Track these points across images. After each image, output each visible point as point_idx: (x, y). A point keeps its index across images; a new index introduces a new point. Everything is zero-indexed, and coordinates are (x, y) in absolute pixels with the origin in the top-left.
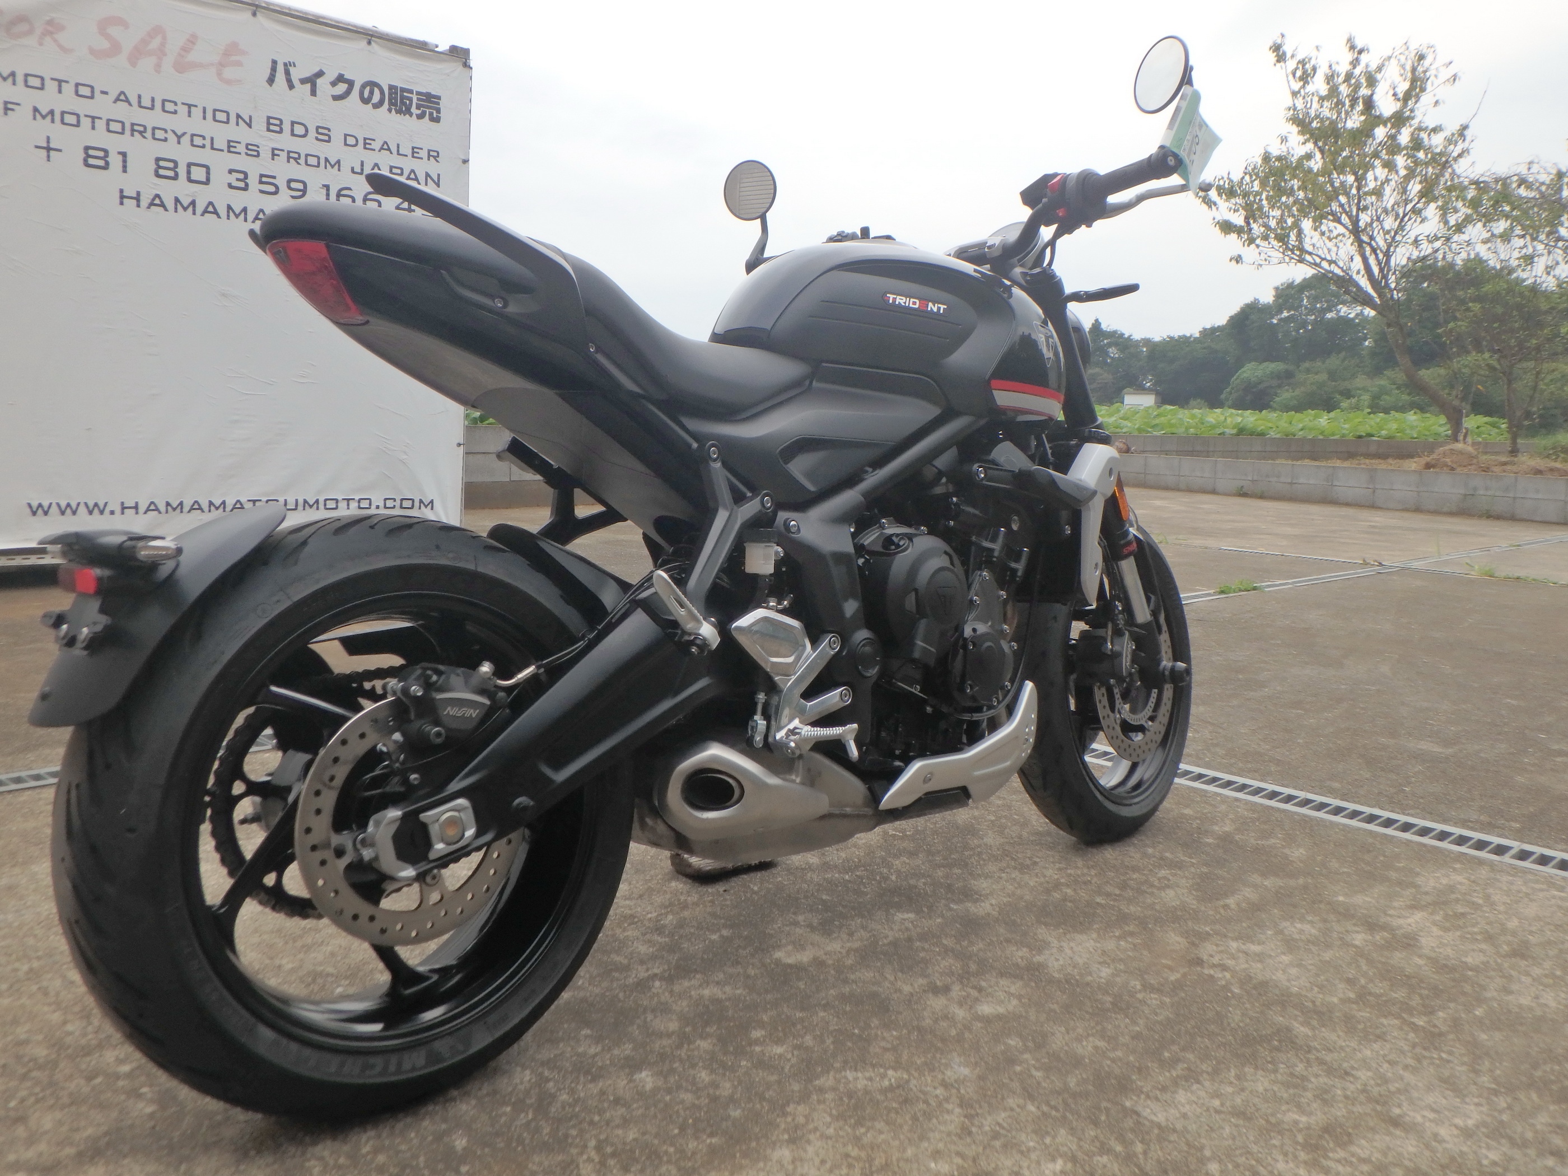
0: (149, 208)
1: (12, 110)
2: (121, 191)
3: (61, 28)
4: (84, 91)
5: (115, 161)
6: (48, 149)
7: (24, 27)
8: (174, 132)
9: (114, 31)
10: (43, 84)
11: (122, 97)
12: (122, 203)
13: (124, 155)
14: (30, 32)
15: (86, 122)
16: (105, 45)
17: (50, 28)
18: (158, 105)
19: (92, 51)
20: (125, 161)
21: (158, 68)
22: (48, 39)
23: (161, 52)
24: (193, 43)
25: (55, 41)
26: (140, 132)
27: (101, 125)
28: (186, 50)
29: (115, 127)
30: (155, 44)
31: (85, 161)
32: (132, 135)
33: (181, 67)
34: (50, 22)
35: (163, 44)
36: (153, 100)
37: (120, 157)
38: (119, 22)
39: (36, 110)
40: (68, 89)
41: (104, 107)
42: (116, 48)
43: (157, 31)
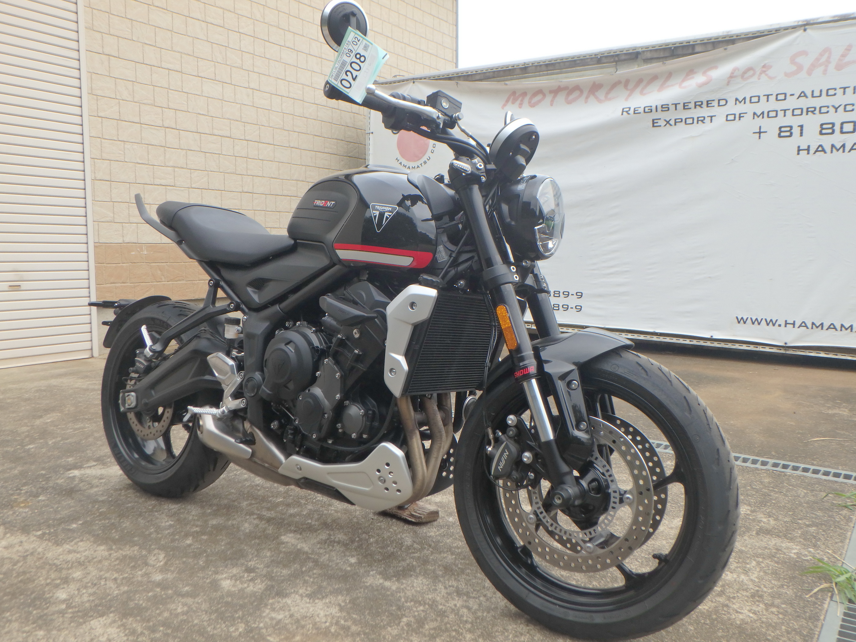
0: (814, 153)
1: (743, 117)
2: (799, 147)
3: (770, 67)
4: (781, 97)
5: (796, 131)
6: (760, 133)
7: (751, 73)
8: (833, 106)
9: (799, 60)
10: (759, 100)
11: (803, 95)
12: (798, 154)
13: (801, 127)
14: (754, 74)
15: (781, 114)
16: (794, 68)
17: (764, 69)
18: (824, 93)
19: (786, 75)
20: (802, 130)
21: (825, 72)
22: (763, 75)
23: (828, 61)
24: (849, 50)
25: (766, 75)
26: (812, 112)
27: (789, 113)
28: (844, 56)
29: (798, 112)
30: (823, 59)
31: (779, 134)
32: (807, 114)
33: (839, 67)
34: (764, 66)
35: (829, 57)
36: (821, 91)
37: (799, 128)
38: (804, 53)
39: (755, 114)
40: (772, 98)
41: (791, 103)
42: (800, 68)
43: (827, 50)
